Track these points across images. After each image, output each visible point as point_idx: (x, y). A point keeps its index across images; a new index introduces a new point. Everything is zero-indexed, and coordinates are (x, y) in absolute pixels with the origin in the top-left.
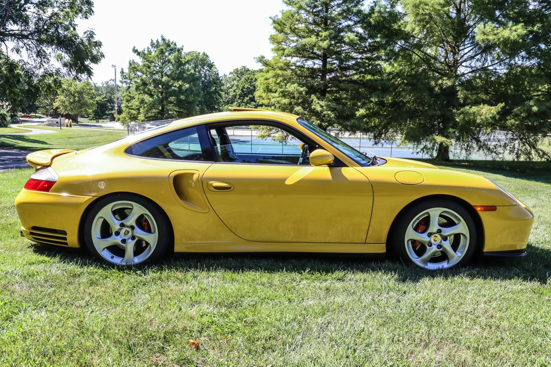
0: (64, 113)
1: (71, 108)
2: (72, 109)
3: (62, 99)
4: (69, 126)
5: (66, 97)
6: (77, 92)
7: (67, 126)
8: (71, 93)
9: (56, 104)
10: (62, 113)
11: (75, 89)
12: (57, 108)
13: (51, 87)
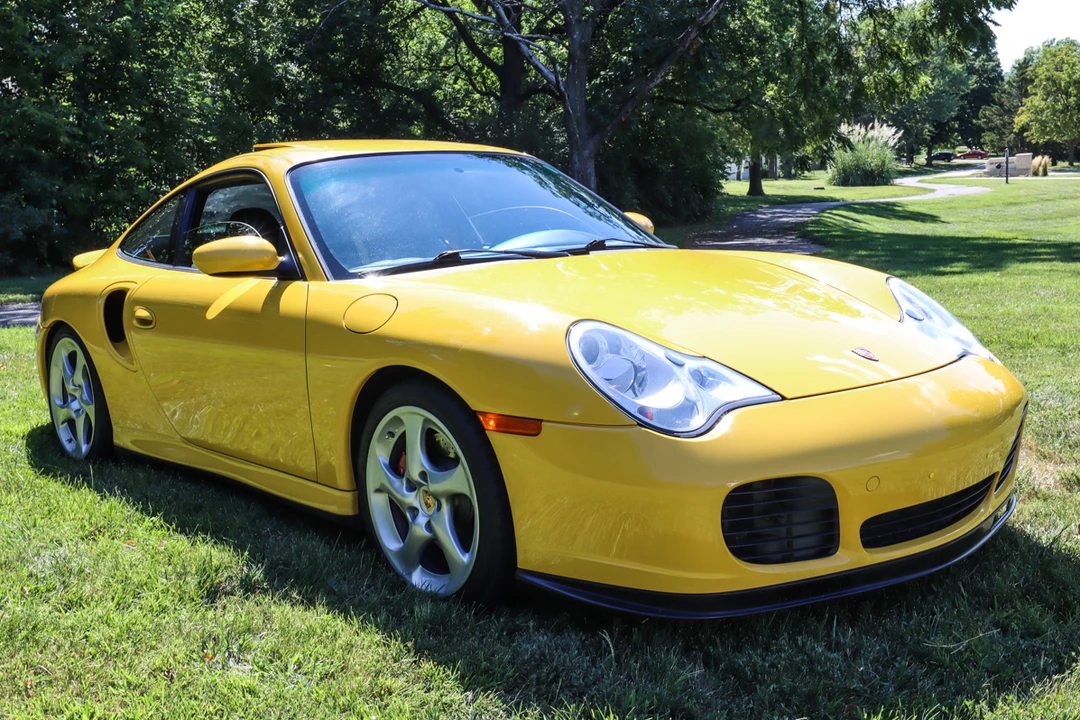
0: (1041, 142)
1: (1056, 126)
2: (1059, 130)
3: (1037, 104)
4: (1041, 173)
5: (1045, 100)
6: (1075, 82)
7: (1036, 174)
8: (1059, 89)
9: (1020, 120)
10: (1033, 142)
11: (1070, 76)
12: (1024, 129)
13: (896, 85)
